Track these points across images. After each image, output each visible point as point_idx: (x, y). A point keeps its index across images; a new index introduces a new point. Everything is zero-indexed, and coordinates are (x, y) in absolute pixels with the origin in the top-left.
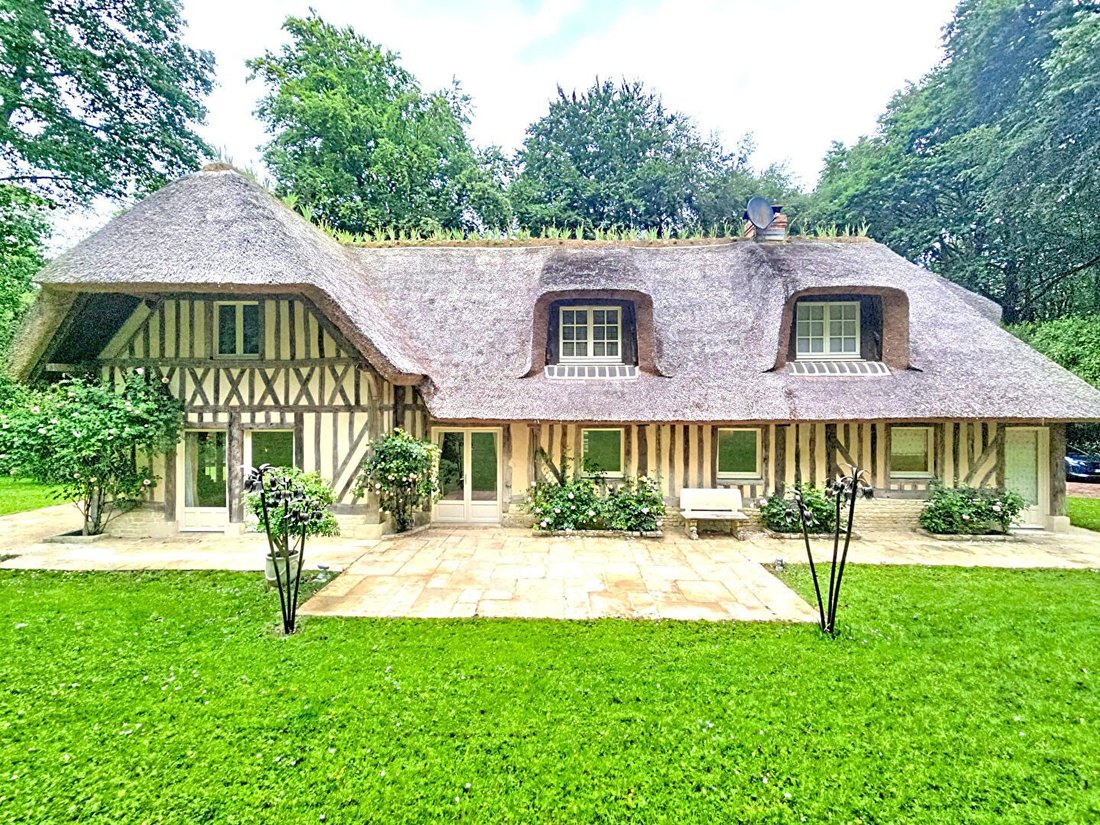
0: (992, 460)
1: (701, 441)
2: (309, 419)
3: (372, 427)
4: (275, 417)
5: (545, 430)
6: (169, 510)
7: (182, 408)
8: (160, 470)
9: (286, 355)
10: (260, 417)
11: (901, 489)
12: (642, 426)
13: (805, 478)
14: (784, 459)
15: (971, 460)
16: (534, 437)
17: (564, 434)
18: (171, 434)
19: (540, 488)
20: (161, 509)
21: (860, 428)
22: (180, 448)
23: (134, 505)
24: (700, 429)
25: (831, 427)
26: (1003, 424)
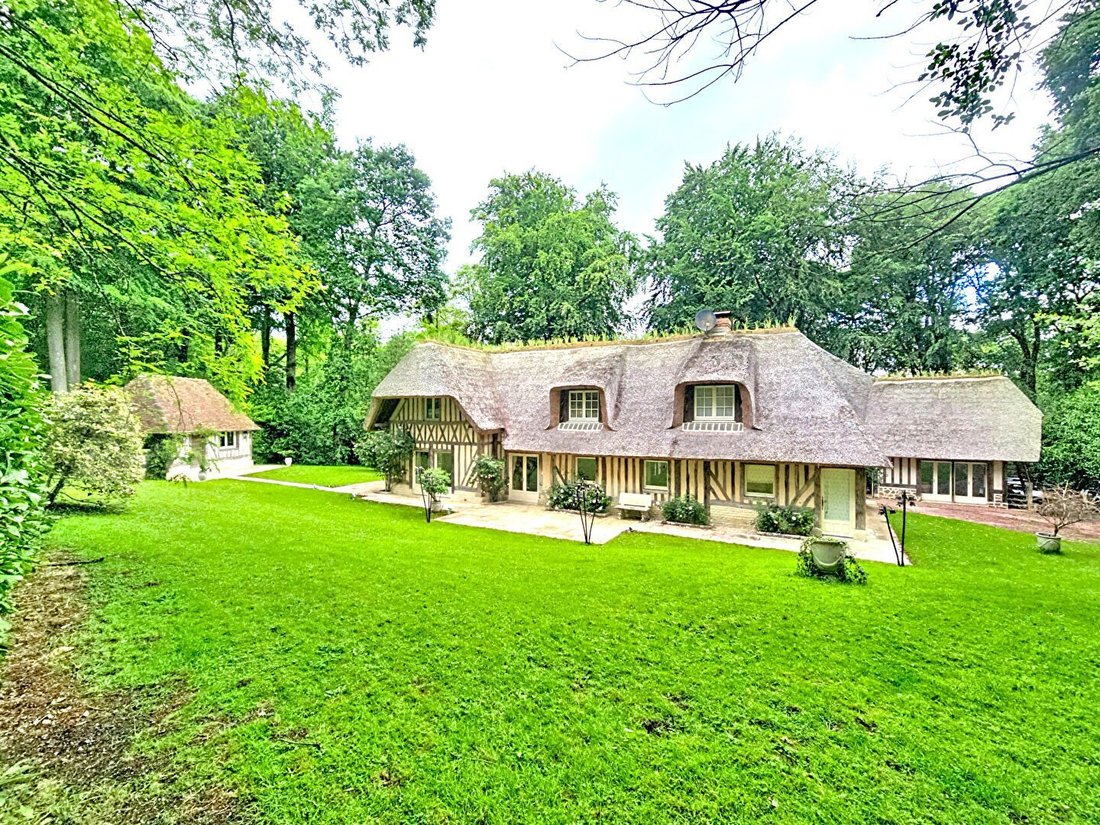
0: (812, 489)
1: (634, 467)
2: (456, 447)
3: (479, 452)
4: (445, 447)
5: (558, 456)
6: (410, 484)
7: (414, 442)
8: (408, 468)
9: (448, 420)
10: (439, 446)
11: (751, 503)
12: (604, 458)
13: (692, 492)
14: (680, 480)
15: (797, 487)
16: (553, 460)
17: (566, 460)
18: (411, 453)
19: (555, 487)
20: (408, 484)
21: (724, 464)
22: (414, 458)
23: (400, 481)
24: (634, 460)
25: (707, 464)
26: (819, 468)
